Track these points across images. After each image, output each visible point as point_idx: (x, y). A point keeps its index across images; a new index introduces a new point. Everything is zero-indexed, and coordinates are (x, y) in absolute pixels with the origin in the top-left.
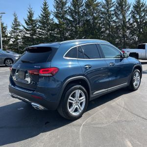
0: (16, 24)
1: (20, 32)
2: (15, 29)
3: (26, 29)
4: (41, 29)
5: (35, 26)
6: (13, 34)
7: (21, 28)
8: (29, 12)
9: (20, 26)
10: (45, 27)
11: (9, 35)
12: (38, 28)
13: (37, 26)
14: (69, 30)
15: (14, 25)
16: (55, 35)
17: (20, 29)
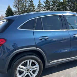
0: (40, 4)
1: (41, 8)
2: (39, 7)
3: (44, 6)
4: (52, 6)
5: (49, 4)
6: (38, 9)
7: (42, 6)
10: (55, 5)
11: (36, 10)
12: (51, 5)
13: (50, 4)
14: (69, 5)
15: (38, 4)
16: (60, 9)
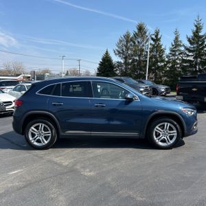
0: (176, 44)
5: (203, 43)
7: (182, 49)
8: (196, 26)
9: (181, 46)
15: (173, 45)
17: (180, 50)
